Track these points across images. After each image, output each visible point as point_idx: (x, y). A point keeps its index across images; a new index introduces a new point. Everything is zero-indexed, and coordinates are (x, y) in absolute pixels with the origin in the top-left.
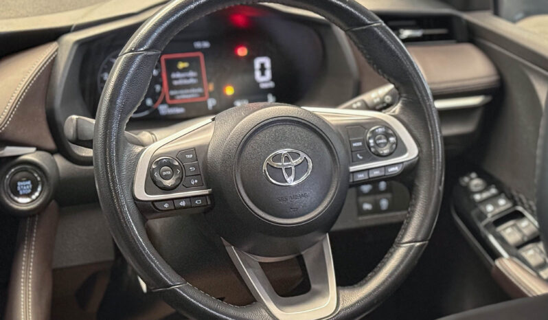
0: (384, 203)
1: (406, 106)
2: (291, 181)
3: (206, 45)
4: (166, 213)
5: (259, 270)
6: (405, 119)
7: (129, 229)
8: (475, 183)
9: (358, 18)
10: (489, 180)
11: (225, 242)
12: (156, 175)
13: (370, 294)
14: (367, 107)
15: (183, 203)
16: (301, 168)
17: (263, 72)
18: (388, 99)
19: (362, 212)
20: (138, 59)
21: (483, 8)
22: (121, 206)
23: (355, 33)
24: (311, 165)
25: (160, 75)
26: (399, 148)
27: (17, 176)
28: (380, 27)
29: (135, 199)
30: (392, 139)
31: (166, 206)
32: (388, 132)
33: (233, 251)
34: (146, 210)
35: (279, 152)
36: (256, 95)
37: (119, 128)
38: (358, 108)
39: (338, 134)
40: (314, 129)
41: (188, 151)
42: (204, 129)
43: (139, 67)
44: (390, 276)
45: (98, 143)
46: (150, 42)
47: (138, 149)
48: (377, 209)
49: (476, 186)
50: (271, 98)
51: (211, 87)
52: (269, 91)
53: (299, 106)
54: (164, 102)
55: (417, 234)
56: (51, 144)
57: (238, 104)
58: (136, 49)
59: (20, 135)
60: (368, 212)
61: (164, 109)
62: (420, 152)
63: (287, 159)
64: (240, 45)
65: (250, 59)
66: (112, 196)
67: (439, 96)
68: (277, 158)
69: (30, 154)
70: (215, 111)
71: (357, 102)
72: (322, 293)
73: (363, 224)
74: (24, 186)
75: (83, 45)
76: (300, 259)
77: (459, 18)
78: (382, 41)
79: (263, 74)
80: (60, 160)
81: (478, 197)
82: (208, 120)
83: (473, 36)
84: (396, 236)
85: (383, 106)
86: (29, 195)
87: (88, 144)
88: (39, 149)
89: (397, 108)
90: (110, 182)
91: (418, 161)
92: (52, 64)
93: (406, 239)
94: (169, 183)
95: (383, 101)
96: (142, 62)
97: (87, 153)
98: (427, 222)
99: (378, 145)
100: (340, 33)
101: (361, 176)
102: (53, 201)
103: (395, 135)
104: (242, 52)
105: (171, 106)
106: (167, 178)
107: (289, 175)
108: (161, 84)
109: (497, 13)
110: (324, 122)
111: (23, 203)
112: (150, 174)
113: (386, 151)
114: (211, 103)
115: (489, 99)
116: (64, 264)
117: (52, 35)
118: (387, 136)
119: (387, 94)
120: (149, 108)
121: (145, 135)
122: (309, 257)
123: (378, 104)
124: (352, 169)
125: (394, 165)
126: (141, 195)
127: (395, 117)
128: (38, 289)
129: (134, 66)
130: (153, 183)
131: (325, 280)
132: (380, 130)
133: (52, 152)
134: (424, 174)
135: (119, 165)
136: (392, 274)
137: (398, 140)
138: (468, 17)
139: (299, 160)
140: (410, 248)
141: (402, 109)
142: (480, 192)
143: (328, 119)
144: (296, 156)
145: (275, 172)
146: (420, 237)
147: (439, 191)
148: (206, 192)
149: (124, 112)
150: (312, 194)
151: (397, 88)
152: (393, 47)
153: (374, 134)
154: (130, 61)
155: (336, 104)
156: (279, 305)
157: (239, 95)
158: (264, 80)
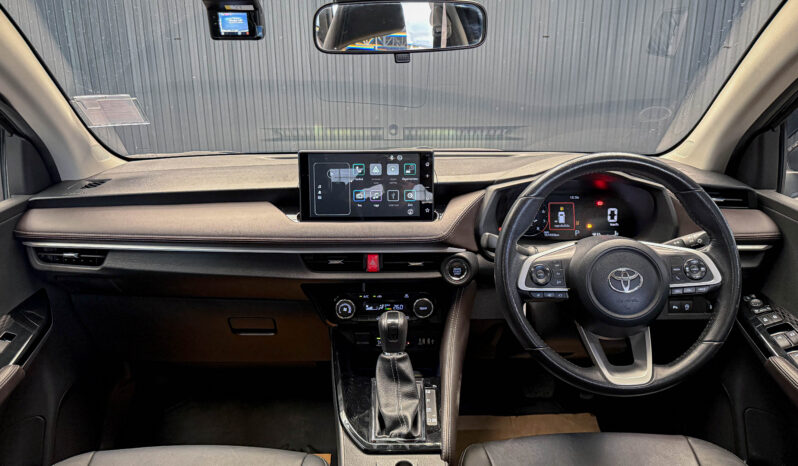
0: (687, 306)
1: (714, 247)
2: (627, 290)
3: (577, 198)
4: (538, 300)
5: (599, 346)
6: (714, 256)
7: (512, 306)
8: (755, 301)
9: (685, 185)
10: (766, 301)
11: (578, 324)
12: (533, 275)
13: (677, 373)
14: (684, 245)
15: (550, 295)
16: (634, 282)
17: (612, 215)
18: (700, 241)
19: (671, 310)
20: (529, 202)
21: (770, 188)
22: (508, 292)
23: (683, 195)
24: (642, 280)
25: (546, 214)
26: (708, 275)
27: (455, 264)
28: (700, 192)
29: (518, 288)
30: (703, 269)
31: (538, 295)
32: (701, 264)
33: (582, 330)
34: (524, 297)
35: (620, 269)
36: (607, 230)
37: (513, 244)
38: (677, 245)
39: (664, 261)
40: (647, 257)
41: (557, 262)
42: (569, 249)
43: (529, 207)
44: (691, 364)
45: (498, 250)
46: (538, 191)
47: (524, 257)
48: (682, 309)
49: (756, 303)
50: (616, 233)
51: (578, 223)
52: (615, 228)
53: (636, 239)
54: (547, 230)
55: (716, 336)
56: (475, 248)
57: (594, 234)
58: (528, 195)
59: (458, 241)
60: (675, 311)
61: (546, 234)
62: (723, 279)
63: (625, 275)
64: (599, 200)
65: (605, 208)
66: (504, 286)
67: (740, 242)
68: (619, 274)
69: (462, 253)
70: (579, 238)
71: (676, 241)
72: (642, 367)
73: (671, 318)
74: (457, 270)
75: (500, 192)
76: (628, 341)
77: (753, 192)
78: (701, 202)
79: (612, 218)
80: (480, 258)
81: (756, 311)
82: (573, 243)
83: (762, 205)
84: (700, 334)
85: (696, 246)
86: (458, 276)
87: (493, 250)
88: (468, 250)
89: (708, 248)
90: (503, 277)
91: (721, 286)
92: (481, 201)
93: (707, 338)
94: (541, 281)
95: (696, 242)
96: (531, 204)
97: (493, 255)
98: (724, 329)
99: (691, 271)
100: (669, 193)
101: (677, 292)
102: (473, 281)
103: (705, 266)
104: (600, 203)
105: (551, 232)
106: (539, 277)
107: (626, 286)
108: (547, 219)
109: (779, 190)
110: (654, 252)
111: (455, 280)
112: (530, 273)
113: (697, 276)
114: (577, 232)
115: (770, 247)
116: (478, 318)
117: (484, 185)
118: (699, 266)
119: (700, 237)
120: (538, 232)
121: (531, 249)
122: (634, 341)
123: (692, 243)
124: (672, 286)
125: (703, 286)
126: (522, 286)
127: (706, 253)
128: (460, 330)
129: (526, 206)
130: (530, 280)
131: (645, 358)
132: (695, 262)
133: (476, 253)
134: (725, 294)
135: (510, 266)
136: (694, 362)
137: (707, 269)
138: (758, 192)
139: (634, 277)
140: (710, 346)
141: (712, 249)
142: (758, 308)
143: (657, 251)
144: (632, 273)
145: (617, 283)
146: (718, 339)
147: (735, 309)
148: (566, 290)
149: (516, 233)
150: (640, 300)
151: (709, 234)
152: (709, 206)
153: (690, 264)
154: (523, 203)
155: (661, 242)
156: (611, 371)
157: (595, 229)
158: (613, 221)
